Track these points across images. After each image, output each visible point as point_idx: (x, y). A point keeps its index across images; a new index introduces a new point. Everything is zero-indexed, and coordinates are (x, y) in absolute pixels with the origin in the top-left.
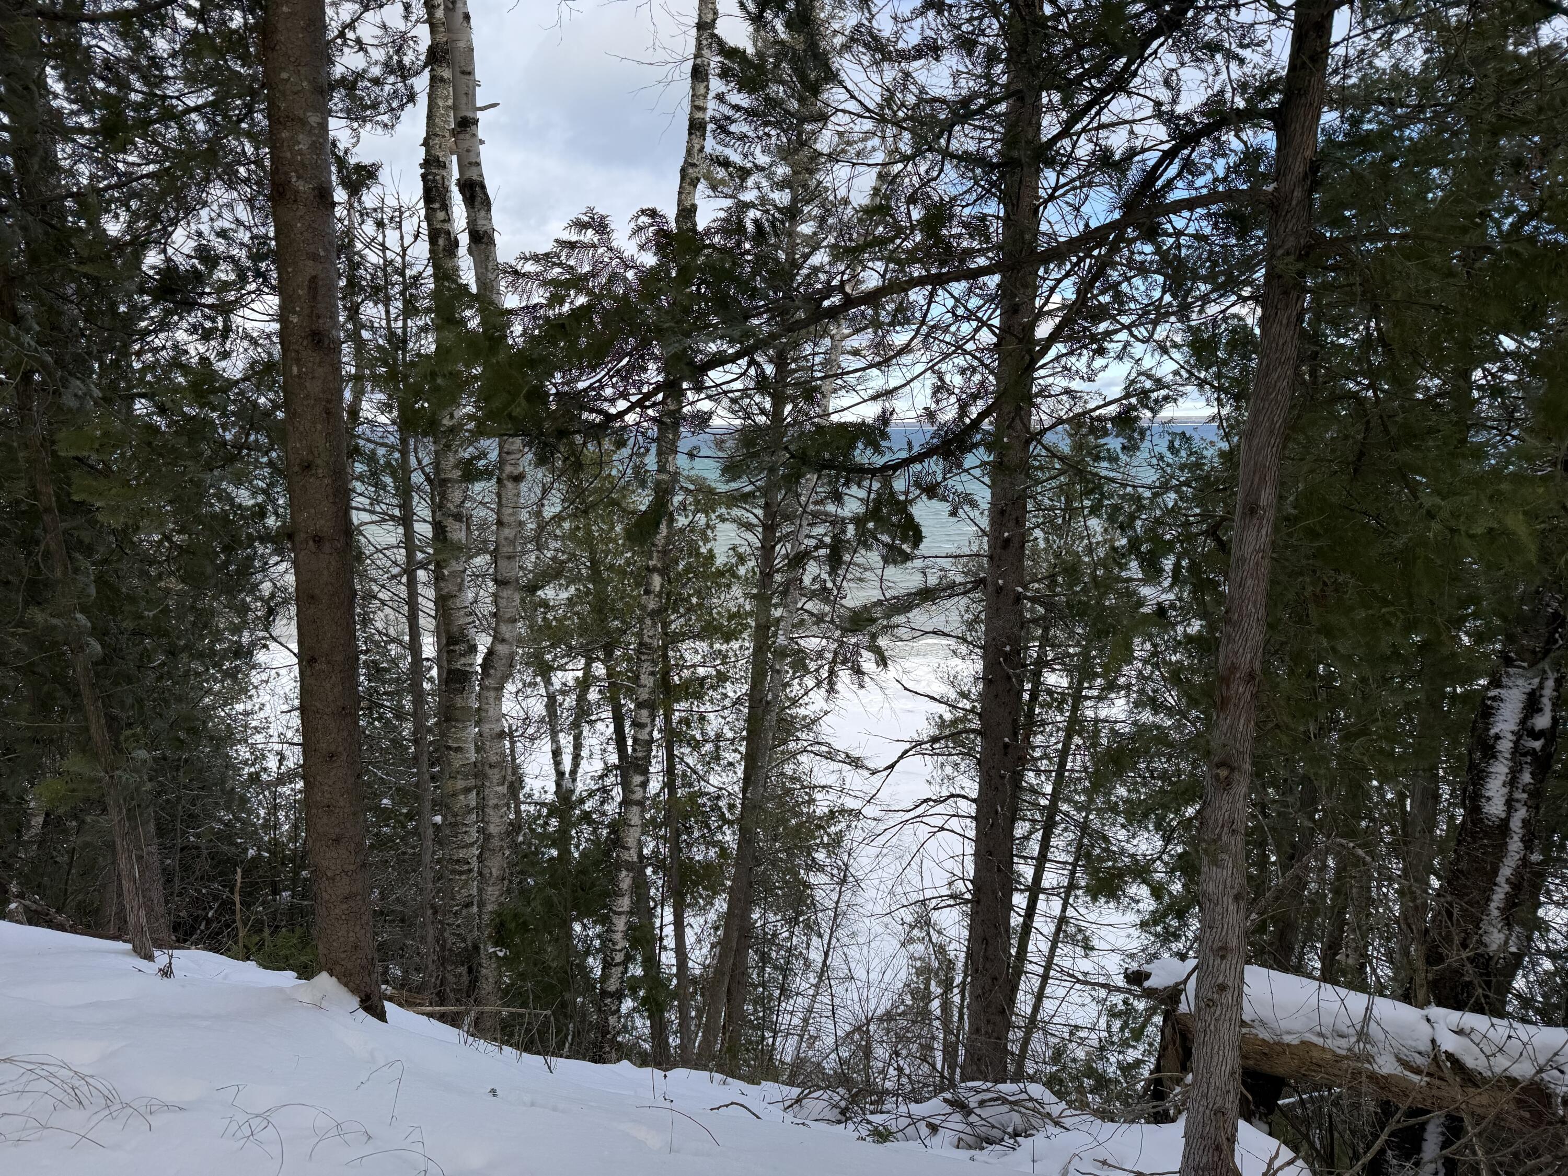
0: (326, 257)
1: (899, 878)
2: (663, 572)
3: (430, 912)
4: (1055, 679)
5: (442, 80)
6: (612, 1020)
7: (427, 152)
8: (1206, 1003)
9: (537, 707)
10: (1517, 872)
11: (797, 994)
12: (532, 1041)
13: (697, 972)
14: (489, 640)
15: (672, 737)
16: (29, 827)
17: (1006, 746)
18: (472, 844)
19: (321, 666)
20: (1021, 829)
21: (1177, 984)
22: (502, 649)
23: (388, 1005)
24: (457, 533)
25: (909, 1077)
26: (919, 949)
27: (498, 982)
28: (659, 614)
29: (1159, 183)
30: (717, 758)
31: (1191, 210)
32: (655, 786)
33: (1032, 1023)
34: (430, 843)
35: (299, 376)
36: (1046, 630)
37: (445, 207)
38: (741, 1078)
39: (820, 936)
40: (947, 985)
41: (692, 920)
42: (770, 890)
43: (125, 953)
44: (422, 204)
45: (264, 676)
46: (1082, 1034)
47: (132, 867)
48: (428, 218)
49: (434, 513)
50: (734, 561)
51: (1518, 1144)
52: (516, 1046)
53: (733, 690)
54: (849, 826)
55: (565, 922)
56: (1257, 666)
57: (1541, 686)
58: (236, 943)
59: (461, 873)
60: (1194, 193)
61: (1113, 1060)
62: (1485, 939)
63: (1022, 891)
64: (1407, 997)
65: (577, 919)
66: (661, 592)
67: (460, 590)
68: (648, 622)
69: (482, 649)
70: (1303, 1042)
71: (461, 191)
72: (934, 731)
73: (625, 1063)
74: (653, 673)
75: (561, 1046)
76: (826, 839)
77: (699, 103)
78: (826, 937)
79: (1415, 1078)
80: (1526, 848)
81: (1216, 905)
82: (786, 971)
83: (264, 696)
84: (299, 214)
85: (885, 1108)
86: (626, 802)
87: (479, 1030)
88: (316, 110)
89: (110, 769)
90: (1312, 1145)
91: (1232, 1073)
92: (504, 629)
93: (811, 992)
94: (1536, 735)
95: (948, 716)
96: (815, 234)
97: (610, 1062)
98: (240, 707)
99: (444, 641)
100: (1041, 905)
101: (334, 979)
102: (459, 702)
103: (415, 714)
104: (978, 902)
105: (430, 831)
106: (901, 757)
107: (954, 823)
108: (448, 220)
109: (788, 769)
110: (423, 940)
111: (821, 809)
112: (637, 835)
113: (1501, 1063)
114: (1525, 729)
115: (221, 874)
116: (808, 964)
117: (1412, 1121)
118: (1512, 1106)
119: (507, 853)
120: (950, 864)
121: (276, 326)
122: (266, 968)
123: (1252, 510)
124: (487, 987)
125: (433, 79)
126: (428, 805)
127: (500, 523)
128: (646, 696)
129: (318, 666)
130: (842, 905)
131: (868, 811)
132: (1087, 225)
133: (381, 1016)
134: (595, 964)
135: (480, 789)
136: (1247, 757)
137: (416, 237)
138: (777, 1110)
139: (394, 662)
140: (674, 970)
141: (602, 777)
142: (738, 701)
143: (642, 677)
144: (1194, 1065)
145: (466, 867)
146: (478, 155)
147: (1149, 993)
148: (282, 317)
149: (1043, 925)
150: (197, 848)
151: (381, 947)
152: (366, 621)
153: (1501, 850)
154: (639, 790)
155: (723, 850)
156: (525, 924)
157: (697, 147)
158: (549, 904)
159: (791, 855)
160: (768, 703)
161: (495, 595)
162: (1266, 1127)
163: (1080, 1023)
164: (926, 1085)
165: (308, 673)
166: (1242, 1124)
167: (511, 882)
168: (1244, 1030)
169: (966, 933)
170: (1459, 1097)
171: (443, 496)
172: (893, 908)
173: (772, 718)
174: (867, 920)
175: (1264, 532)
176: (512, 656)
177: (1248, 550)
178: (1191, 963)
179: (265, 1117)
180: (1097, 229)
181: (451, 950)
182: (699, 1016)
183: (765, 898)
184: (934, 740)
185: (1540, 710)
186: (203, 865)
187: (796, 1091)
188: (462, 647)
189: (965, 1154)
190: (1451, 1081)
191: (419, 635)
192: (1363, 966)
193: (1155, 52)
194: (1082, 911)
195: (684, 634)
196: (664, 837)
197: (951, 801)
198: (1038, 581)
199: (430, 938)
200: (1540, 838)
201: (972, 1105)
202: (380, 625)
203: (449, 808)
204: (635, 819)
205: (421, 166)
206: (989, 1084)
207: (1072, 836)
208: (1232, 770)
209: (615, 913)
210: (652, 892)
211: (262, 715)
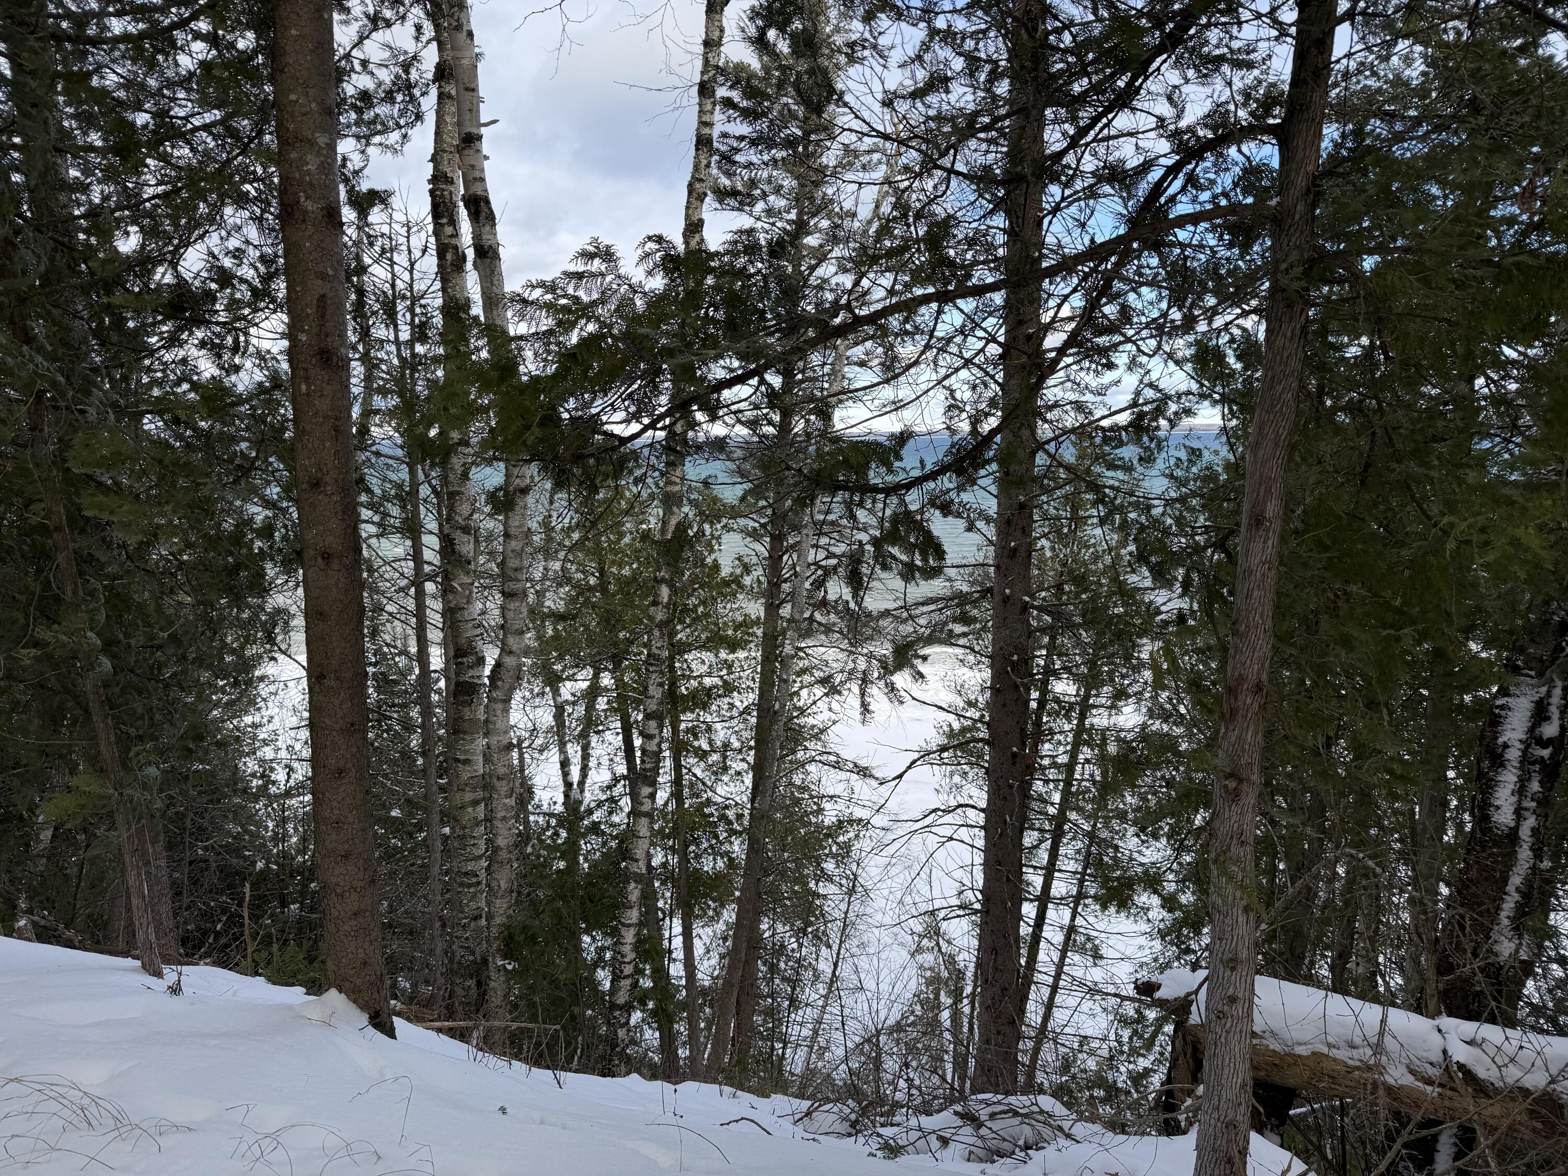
0: (335, 276)
1: (908, 889)
2: (670, 584)
3: (438, 924)
4: (1064, 688)
5: (450, 97)
6: (621, 1033)
7: (435, 168)
8: (1217, 1015)
9: (546, 718)
10: (1528, 882)
11: (807, 1005)
12: (541, 1055)
13: (707, 983)
14: (497, 652)
15: (679, 748)
16: (38, 841)
17: (1014, 755)
18: (480, 857)
19: (330, 682)
20: (1029, 838)
21: (1189, 994)
22: (509, 661)
23: (398, 1022)
24: (466, 546)
25: (919, 1088)
26: (928, 959)
27: (506, 996)
28: (667, 627)
29: (1162, 200)
30: (725, 769)
31: (1195, 224)
32: (662, 796)
33: (1043, 1030)
34: (438, 855)
35: (308, 395)
36: (1053, 638)
37: (453, 222)
38: (750, 1090)
39: (829, 946)
40: (957, 995)
41: (701, 931)
42: (778, 900)
43: (134, 970)
44: (429, 219)
45: (272, 688)
46: (1095, 1044)
47: (141, 883)
48: (436, 233)
49: (441, 525)
50: (738, 571)
51: (1532, 1156)
52: (526, 1061)
53: (742, 700)
54: (857, 836)
55: (573, 934)
56: (1264, 677)
57: (1549, 694)
58: (244, 957)
59: (469, 886)
60: (1198, 208)
61: (1123, 1069)
62: (1496, 948)
63: (1031, 901)
64: (1419, 1008)
65: (587, 932)
66: (668, 603)
67: (468, 602)
68: (656, 633)
69: (490, 662)
70: (1314, 1053)
71: (467, 206)
72: (944, 741)
73: (635, 1076)
74: (661, 685)
75: (569, 1060)
76: (834, 849)
77: (706, 118)
78: (835, 947)
79: (1429, 1089)
80: (1535, 857)
81: (1226, 917)
82: (794, 983)
83: (272, 709)
84: (307, 234)
85: (897, 1119)
86: (634, 813)
87: (488, 1045)
88: (324, 131)
89: (119, 786)
90: (1324, 1157)
91: (1243, 1085)
92: (512, 641)
93: (820, 1003)
94: (1544, 744)
95: (956, 726)
96: (821, 246)
97: (619, 1075)
98: (248, 720)
99: (452, 653)
100: (1051, 913)
101: (343, 996)
102: (467, 714)
103: (422, 726)
104: (987, 912)
105: (438, 843)
106: (909, 767)
107: (963, 833)
108: (456, 235)
109: (797, 779)
110: (431, 952)
111: (829, 819)
112: (646, 847)
113: (1513, 1074)
114: (1533, 738)
115: (230, 887)
116: (817, 976)
117: (1424, 1133)
118: (1524, 1117)
119: (516, 865)
120: (959, 874)
121: (285, 343)
122: (274, 983)
123: (1258, 521)
124: (496, 999)
125: (441, 96)
126: (436, 818)
127: (507, 535)
128: (654, 708)
129: (327, 682)
130: (850, 914)
131: (879, 821)
132: (1092, 241)
133: (390, 1033)
134: (604, 977)
135: (488, 801)
136: (1256, 769)
137: (424, 251)
138: (787, 1124)
139: (404, 674)
140: (683, 982)
141: (609, 787)
142: (746, 711)
143: (651, 688)
144: (1205, 1077)
145: (474, 880)
146: (483, 170)
147: (1161, 1004)
148: (291, 334)
149: (1053, 934)
150: (206, 861)
151: (390, 960)
152: (375, 633)
153: (1510, 857)
154: (648, 801)
155: (731, 860)
156: (534, 937)
157: (704, 162)
158: (557, 915)
159: (800, 866)
160: (775, 713)
161: (503, 608)
162: (1278, 1139)
163: (1089, 1032)
164: (935, 1098)
165: (317, 689)
166: (1254, 1136)
167: (519, 893)
168: (1255, 1041)
169: (976, 942)
170: (1471, 1108)
171: (451, 508)
172: (903, 918)
173: (779, 727)
174: (876, 931)
175: (1270, 543)
176: (519, 666)
177: (1254, 561)
178: (1202, 974)
179: (275, 1136)
180: (1102, 244)
181: (459, 963)
182: (708, 1028)
183: (774, 909)
184: (943, 749)
185: (1548, 718)
186: (212, 878)
187: (806, 1104)
188: (471, 659)
189: (976, 1167)
190: (1462, 1091)
191: (427, 647)
192: (1374, 974)
193: (1158, 69)
194: (1091, 919)
195: (690, 645)
196: (672, 848)
197: (959, 811)
198: (1048, 589)
199: (438, 951)
200: (1549, 845)
201: (983, 1118)
202: (387, 638)
203: (457, 821)
204: (644, 831)
205: (429, 182)
206: (1000, 1097)
207: (1080, 845)
208: (1241, 780)
209: (624, 925)
210: (660, 904)
211: (271, 727)
